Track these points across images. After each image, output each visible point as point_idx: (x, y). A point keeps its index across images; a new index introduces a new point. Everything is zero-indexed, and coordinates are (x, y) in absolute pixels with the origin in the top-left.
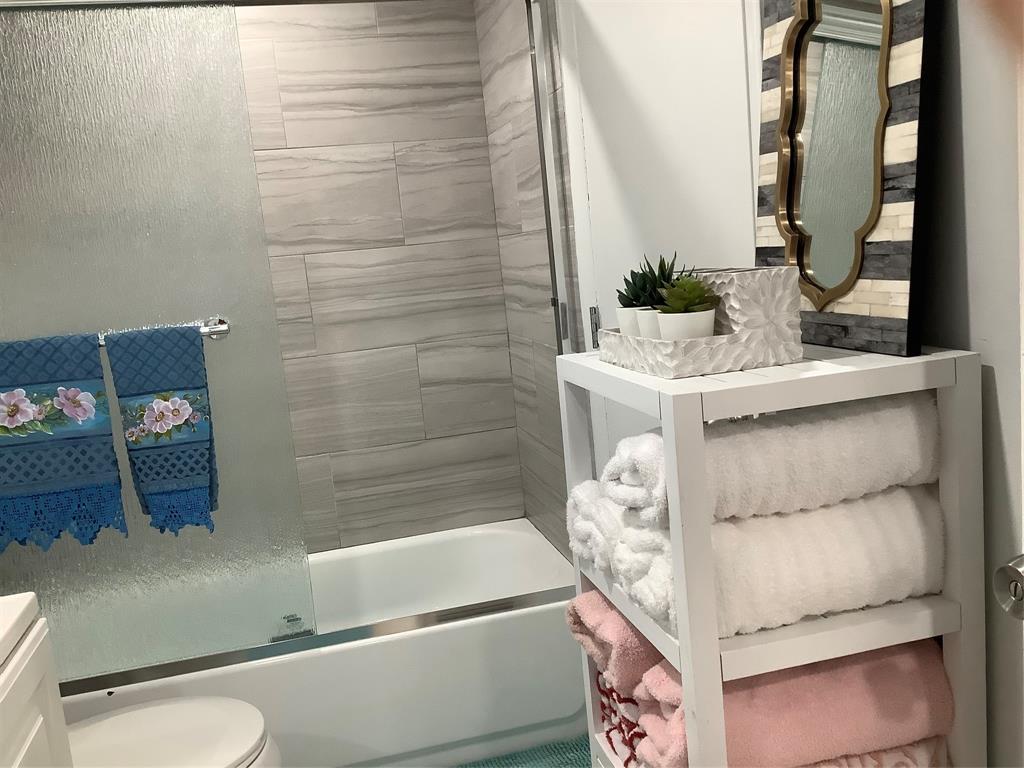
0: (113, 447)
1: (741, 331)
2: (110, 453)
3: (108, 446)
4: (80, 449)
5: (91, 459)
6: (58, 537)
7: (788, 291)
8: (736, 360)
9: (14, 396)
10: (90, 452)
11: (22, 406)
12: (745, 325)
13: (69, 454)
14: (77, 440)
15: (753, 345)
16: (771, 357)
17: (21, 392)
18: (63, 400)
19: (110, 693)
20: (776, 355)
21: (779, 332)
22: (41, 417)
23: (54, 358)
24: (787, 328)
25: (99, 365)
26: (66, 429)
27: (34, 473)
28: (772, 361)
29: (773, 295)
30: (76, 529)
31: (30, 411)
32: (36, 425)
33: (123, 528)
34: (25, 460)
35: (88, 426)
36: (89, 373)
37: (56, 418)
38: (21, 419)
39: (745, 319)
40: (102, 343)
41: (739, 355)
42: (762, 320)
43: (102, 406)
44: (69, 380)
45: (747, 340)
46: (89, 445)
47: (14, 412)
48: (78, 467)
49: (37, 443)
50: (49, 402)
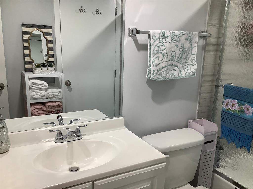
5: (246, 127)
6: (233, 142)
9: (234, 102)
10: (247, 125)
11: (235, 105)
13: (242, 123)
14: (245, 120)
17: (236, 101)
18: (245, 108)
19: (236, 188)
22: (239, 110)
23: (247, 95)
26: (244, 116)
27: (232, 123)
31: (237, 107)
32: (237, 111)
33: (249, 150)
34: (231, 119)
35: (249, 117)
37: (242, 111)
38: (234, 108)
44: (249, 103)
46: (247, 123)
47: (233, 106)
48: (243, 127)
49: (235, 116)
50: (242, 107)
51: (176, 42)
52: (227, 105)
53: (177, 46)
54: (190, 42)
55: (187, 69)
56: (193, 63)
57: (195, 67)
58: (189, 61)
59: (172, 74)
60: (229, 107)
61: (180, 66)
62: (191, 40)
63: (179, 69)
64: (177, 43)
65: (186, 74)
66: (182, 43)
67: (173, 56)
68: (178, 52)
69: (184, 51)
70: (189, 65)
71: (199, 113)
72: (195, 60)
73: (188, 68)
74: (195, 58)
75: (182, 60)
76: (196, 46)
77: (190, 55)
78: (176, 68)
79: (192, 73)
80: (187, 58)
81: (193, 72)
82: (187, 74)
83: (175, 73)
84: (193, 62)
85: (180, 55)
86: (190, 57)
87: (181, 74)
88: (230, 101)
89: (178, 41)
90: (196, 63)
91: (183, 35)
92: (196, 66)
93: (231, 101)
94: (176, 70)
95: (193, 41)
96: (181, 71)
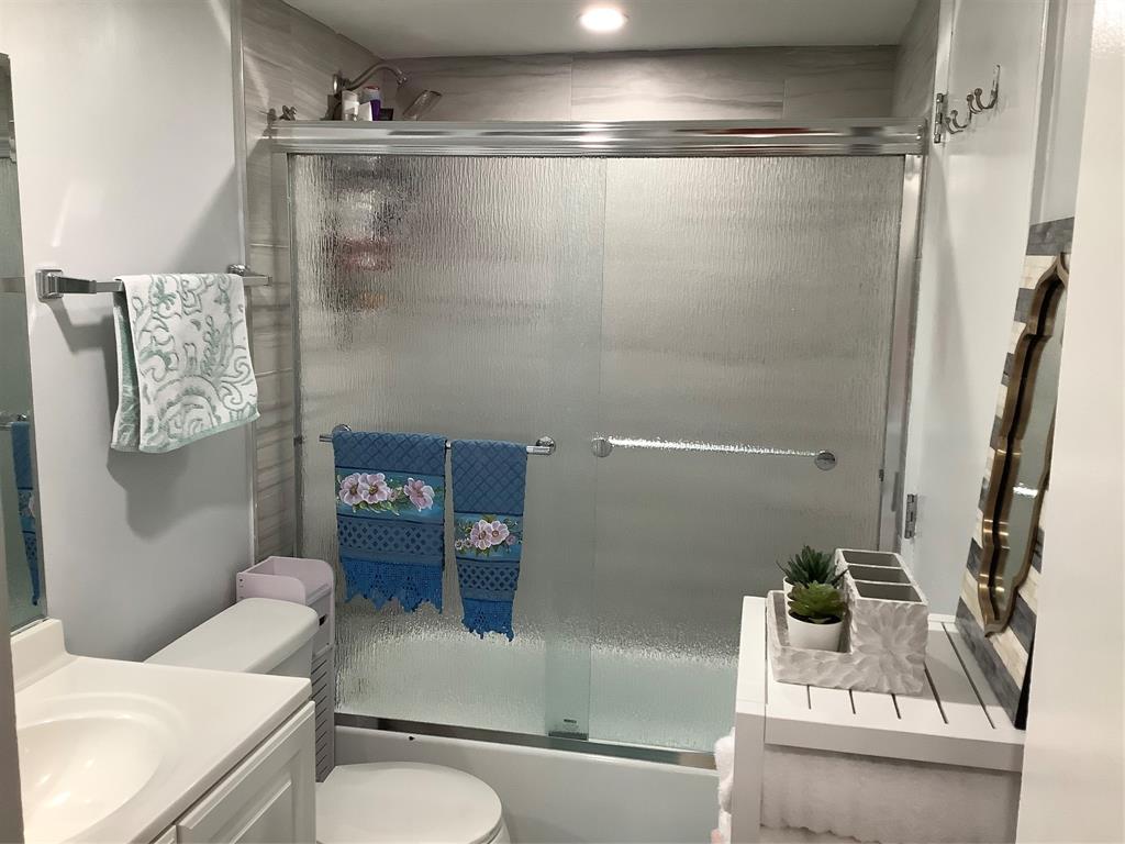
0: (443, 535)
1: (855, 653)
2: (441, 541)
3: (439, 534)
4: (416, 532)
5: (423, 542)
6: (390, 599)
7: (912, 626)
8: (847, 679)
9: (376, 479)
10: (423, 536)
11: (380, 487)
12: (861, 649)
13: (408, 534)
14: (416, 523)
15: (865, 670)
16: (885, 685)
17: (381, 476)
18: (411, 489)
19: (411, 738)
20: (891, 683)
21: (897, 664)
22: (392, 500)
23: (410, 453)
24: (906, 662)
25: (442, 465)
26: (408, 513)
27: (380, 544)
28: (887, 689)
29: (895, 627)
30: (403, 598)
31: (386, 492)
32: (388, 505)
33: (439, 605)
34: (375, 532)
35: (425, 515)
36: (434, 470)
37: (403, 502)
38: (378, 498)
39: (861, 644)
40: (449, 445)
41: (849, 675)
42: (881, 647)
43: (439, 500)
44: (418, 473)
45: (861, 663)
46: (424, 530)
47: (374, 491)
48: (413, 547)
49: (387, 520)
50: (400, 488)
51: (193, 312)
52: (354, 492)
53: (197, 324)
54: (228, 310)
55: (229, 397)
56: (243, 376)
57: (253, 388)
58: (231, 370)
59: (193, 421)
60: (363, 496)
61: (210, 390)
62: (228, 301)
63: (209, 400)
64: (196, 316)
65: (231, 416)
66: (208, 313)
67: (192, 358)
68: (202, 345)
69: (216, 340)
70: (231, 383)
71: (260, 540)
72: (247, 366)
73: (230, 394)
74: (245, 357)
75: (214, 368)
76: (241, 321)
77: (230, 349)
78: (201, 400)
79: (248, 409)
80: (225, 362)
81: (251, 407)
82: (234, 414)
83: (201, 417)
84: (241, 373)
85: (208, 353)
86: (231, 356)
87: (219, 418)
88: (362, 480)
89: (198, 307)
90: (252, 376)
91: (207, 286)
92: (254, 383)
93: (365, 480)
94: (202, 407)
95: (234, 304)
96: (214, 408)
